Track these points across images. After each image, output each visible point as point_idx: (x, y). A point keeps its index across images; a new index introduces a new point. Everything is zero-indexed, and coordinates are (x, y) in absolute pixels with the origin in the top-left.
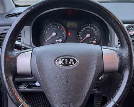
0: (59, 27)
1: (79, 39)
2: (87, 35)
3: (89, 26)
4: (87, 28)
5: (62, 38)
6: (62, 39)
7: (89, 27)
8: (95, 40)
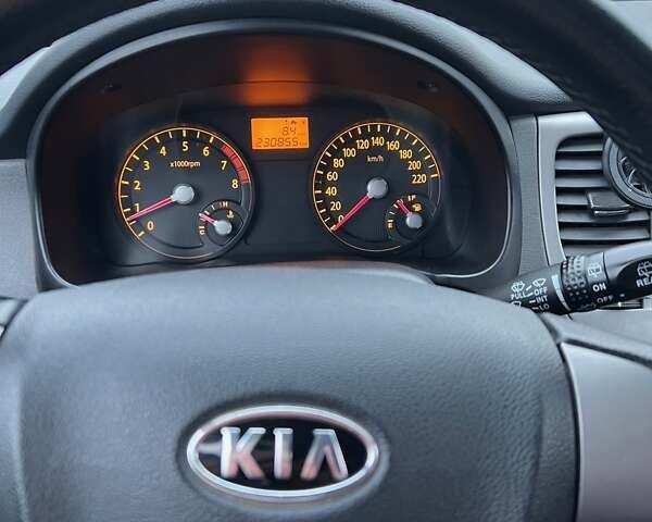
0: (206, 151)
1: (328, 213)
2: (369, 187)
3: (378, 135)
4: (363, 144)
5: (231, 215)
6: (230, 220)
7: (378, 141)
8: (417, 208)
